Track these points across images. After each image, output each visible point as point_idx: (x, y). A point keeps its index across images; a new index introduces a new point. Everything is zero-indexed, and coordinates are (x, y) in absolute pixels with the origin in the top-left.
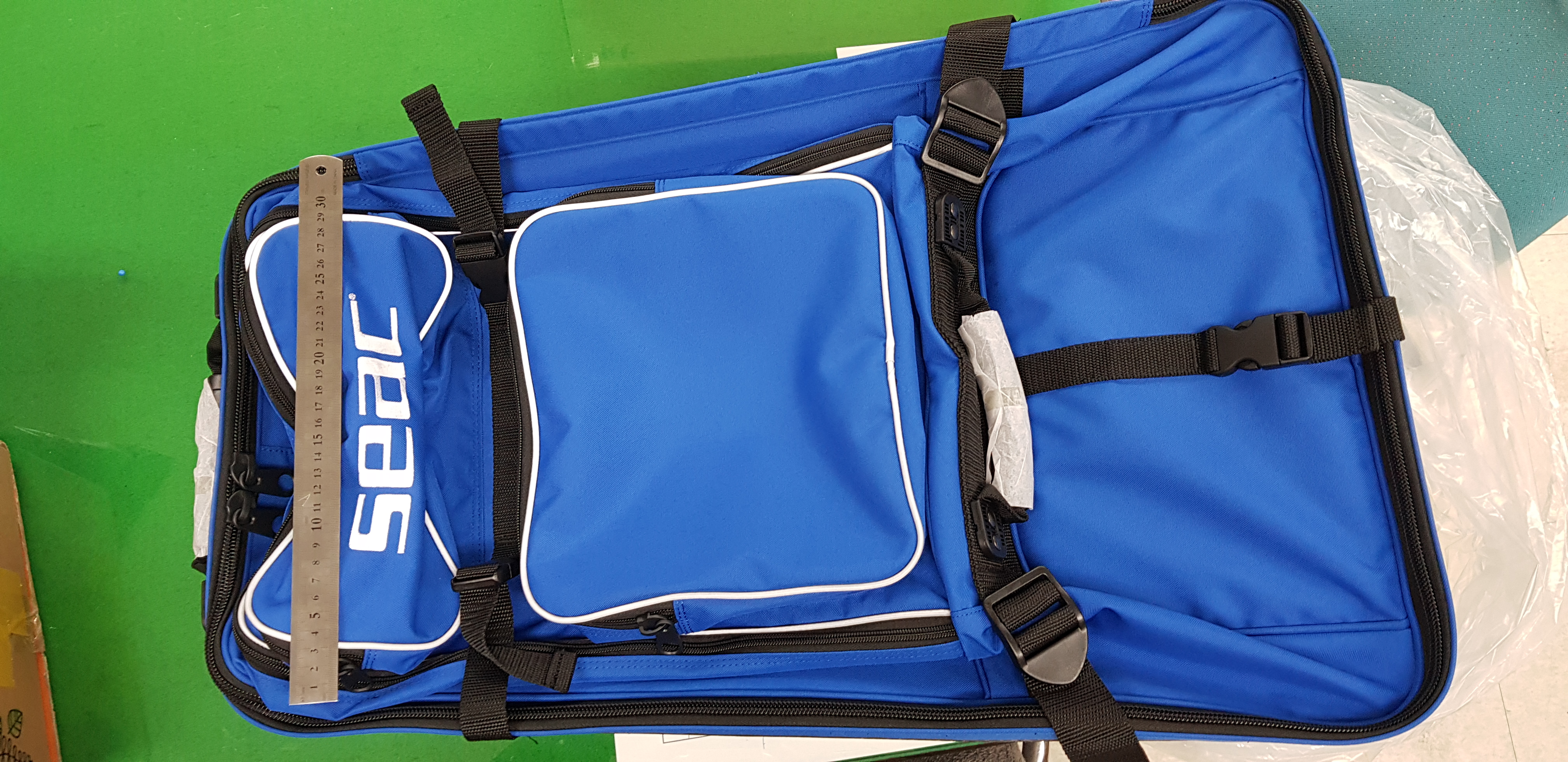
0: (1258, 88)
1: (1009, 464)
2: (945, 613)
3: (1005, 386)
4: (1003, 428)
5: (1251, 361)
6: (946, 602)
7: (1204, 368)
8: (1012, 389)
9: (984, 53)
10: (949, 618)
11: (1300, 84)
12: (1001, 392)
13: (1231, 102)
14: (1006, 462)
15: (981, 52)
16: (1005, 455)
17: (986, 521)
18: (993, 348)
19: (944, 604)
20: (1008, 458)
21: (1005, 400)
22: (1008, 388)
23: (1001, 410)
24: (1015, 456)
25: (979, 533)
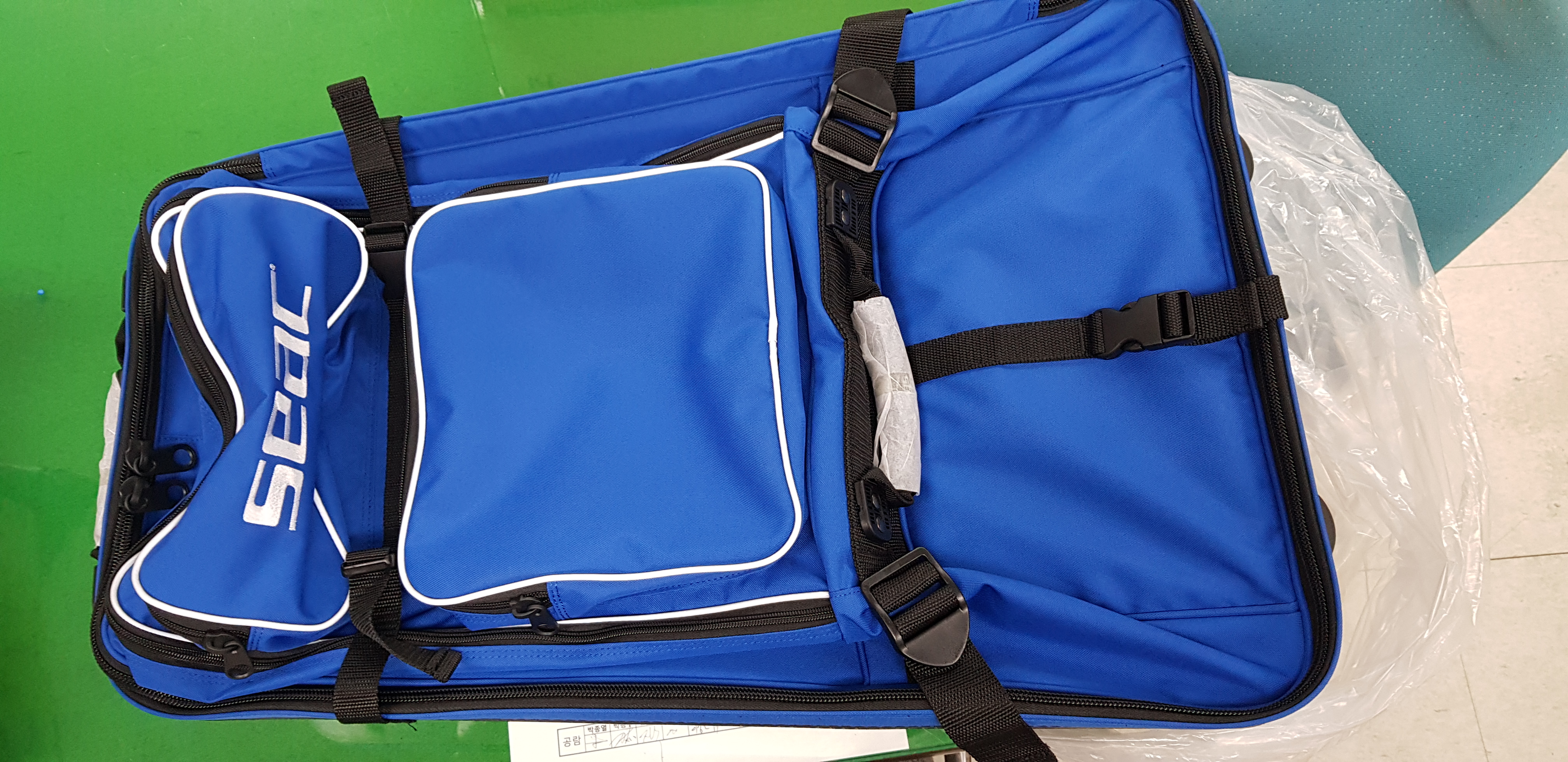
0: (1146, 76)
1: (896, 448)
2: (824, 595)
3: (894, 371)
4: (891, 413)
5: (1136, 342)
6: (824, 583)
7: (1091, 352)
8: (901, 375)
9: (877, 45)
10: (828, 600)
11: (1187, 70)
12: (890, 377)
13: (1119, 91)
14: (893, 446)
15: (875, 44)
16: (892, 439)
17: (869, 501)
18: (883, 333)
19: (823, 586)
20: (895, 442)
21: (894, 386)
22: (898, 374)
23: (890, 394)
24: (902, 440)
25: (861, 513)
